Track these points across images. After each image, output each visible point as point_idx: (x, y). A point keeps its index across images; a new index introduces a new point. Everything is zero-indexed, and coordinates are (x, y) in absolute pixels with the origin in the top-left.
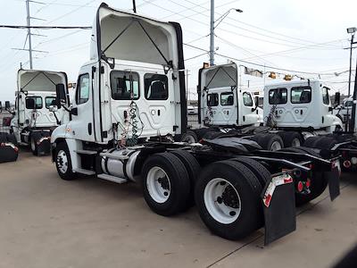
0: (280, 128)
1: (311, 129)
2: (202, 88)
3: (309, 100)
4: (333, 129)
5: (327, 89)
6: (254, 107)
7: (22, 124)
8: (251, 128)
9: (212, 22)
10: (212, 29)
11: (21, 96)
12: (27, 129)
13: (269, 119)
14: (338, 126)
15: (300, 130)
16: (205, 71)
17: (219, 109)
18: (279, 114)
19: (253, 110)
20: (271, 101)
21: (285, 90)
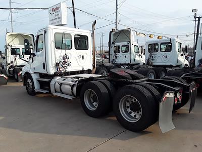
0: (154, 66)
1: (171, 66)
2: (111, 43)
3: (170, 50)
4: (183, 66)
5: (181, 44)
6: (140, 54)
7: (9, 64)
8: (138, 66)
9: (117, 5)
10: (117, 9)
11: (8, 48)
12: (12, 67)
13: (148, 60)
14: (186, 65)
15: (165, 66)
16: (113, 33)
17: (121, 55)
18: (154, 58)
19: (139, 55)
20: (150, 50)
21: (157, 44)
